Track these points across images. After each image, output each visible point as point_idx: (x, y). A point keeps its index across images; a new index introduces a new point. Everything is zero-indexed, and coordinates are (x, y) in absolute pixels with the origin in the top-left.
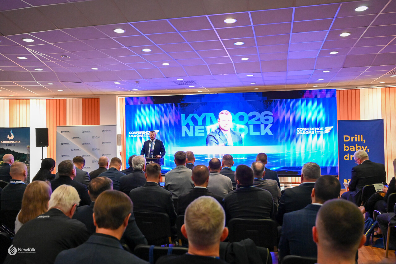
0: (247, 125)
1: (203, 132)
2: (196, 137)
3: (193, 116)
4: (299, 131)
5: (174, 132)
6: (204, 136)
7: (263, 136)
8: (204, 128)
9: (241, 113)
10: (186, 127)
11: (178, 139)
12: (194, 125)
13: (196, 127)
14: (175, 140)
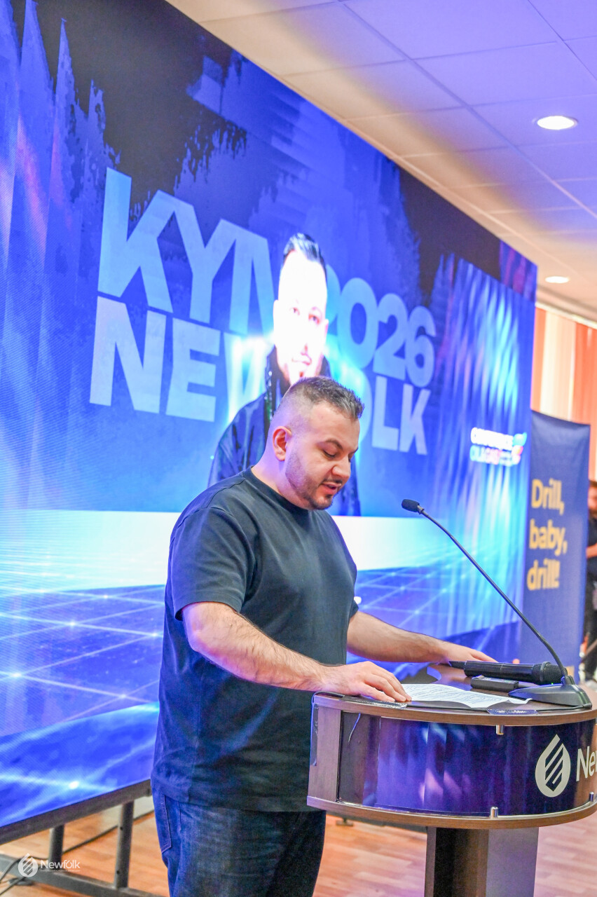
0: (370, 373)
1: (212, 384)
2: (173, 418)
3: (173, 218)
4: (476, 445)
5: (44, 348)
6: (210, 418)
7: (404, 454)
8: (215, 351)
9: (360, 289)
10: (123, 307)
11: (63, 429)
12: (168, 307)
13: (178, 325)
14: (36, 438)
